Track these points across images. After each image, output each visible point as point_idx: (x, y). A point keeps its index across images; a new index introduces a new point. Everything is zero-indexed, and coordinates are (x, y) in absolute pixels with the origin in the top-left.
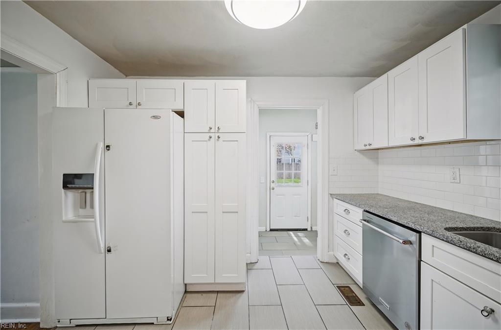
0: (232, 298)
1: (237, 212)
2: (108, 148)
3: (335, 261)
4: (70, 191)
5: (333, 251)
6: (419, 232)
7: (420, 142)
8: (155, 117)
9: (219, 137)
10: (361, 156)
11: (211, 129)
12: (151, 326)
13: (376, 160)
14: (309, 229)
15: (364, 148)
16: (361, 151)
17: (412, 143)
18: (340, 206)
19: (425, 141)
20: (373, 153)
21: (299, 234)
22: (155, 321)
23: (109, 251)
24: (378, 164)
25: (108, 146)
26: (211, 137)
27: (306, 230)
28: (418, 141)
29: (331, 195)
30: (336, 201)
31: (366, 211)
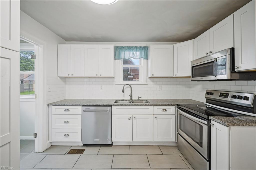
3: (50, 145)
6: (111, 106)
7: (100, 76)
13: (65, 82)
15: (68, 76)
18: (58, 109)
29: (48, 105)
30: (53, 107)
31: (83, 106)
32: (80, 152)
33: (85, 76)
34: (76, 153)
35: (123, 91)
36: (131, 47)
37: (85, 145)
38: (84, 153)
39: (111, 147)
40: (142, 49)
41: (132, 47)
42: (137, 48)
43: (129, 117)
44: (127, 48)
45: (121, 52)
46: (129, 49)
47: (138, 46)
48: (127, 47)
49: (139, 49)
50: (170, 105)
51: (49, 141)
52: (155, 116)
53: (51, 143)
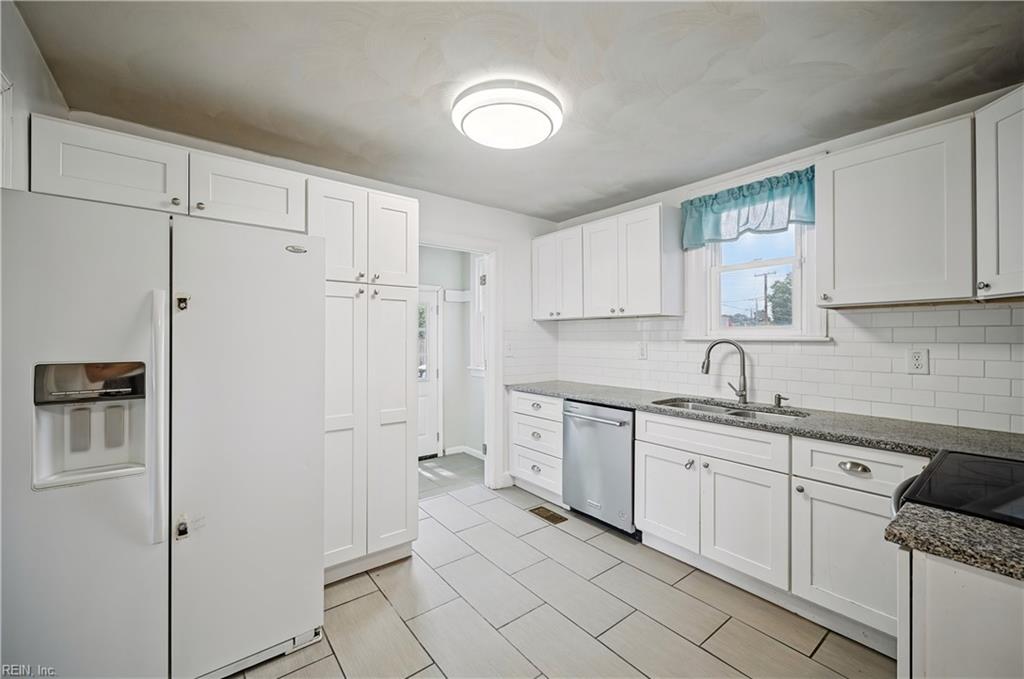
0: (401, 570)
1: (405, 422)
2: (182, 305)
3: (511, 484)
4: (46, 410)
5: (508, 469)
6: (633, 410)
7: (621, 314)
8: (296, 250)
9: (376, 293)
10: (539, 328)
11: (362, 276)
12: (282, 659)
13: (555, 334)
14: (440, 454)
15: (549, 318)
16: (541, 322)
17: (610, 315)
18: (522, 402)
19: (625, 314)
20: (553, 325)
21: (427, 464)
22: (288, 648)
23: (183, 532)
24: (557, 338)
25: (182, 301)
26: (362, 292)
27: (435, 456)
28: (617, 313)
29: (507, 387)
30: (515, 394)
31: (568, 400)
32: (555, 519)
33: (586, 316)
34: (547, 518)
35: (706, 369)
36: (745, 189)
37: (573, 511)
38: (560, 525)
39: (635, 544)
40: (800, 182)
41: (750, 187)
42: (772, 186)
43: (686, 458)
44: (726, 199)
45: (703, 218)
46: (736, 199)
47: (780, 172)
48: (728, 191)
49: (784, 186)
50: (885, 449)
51: (507, 473)
52: (796, 482)
53: (514, 478)
